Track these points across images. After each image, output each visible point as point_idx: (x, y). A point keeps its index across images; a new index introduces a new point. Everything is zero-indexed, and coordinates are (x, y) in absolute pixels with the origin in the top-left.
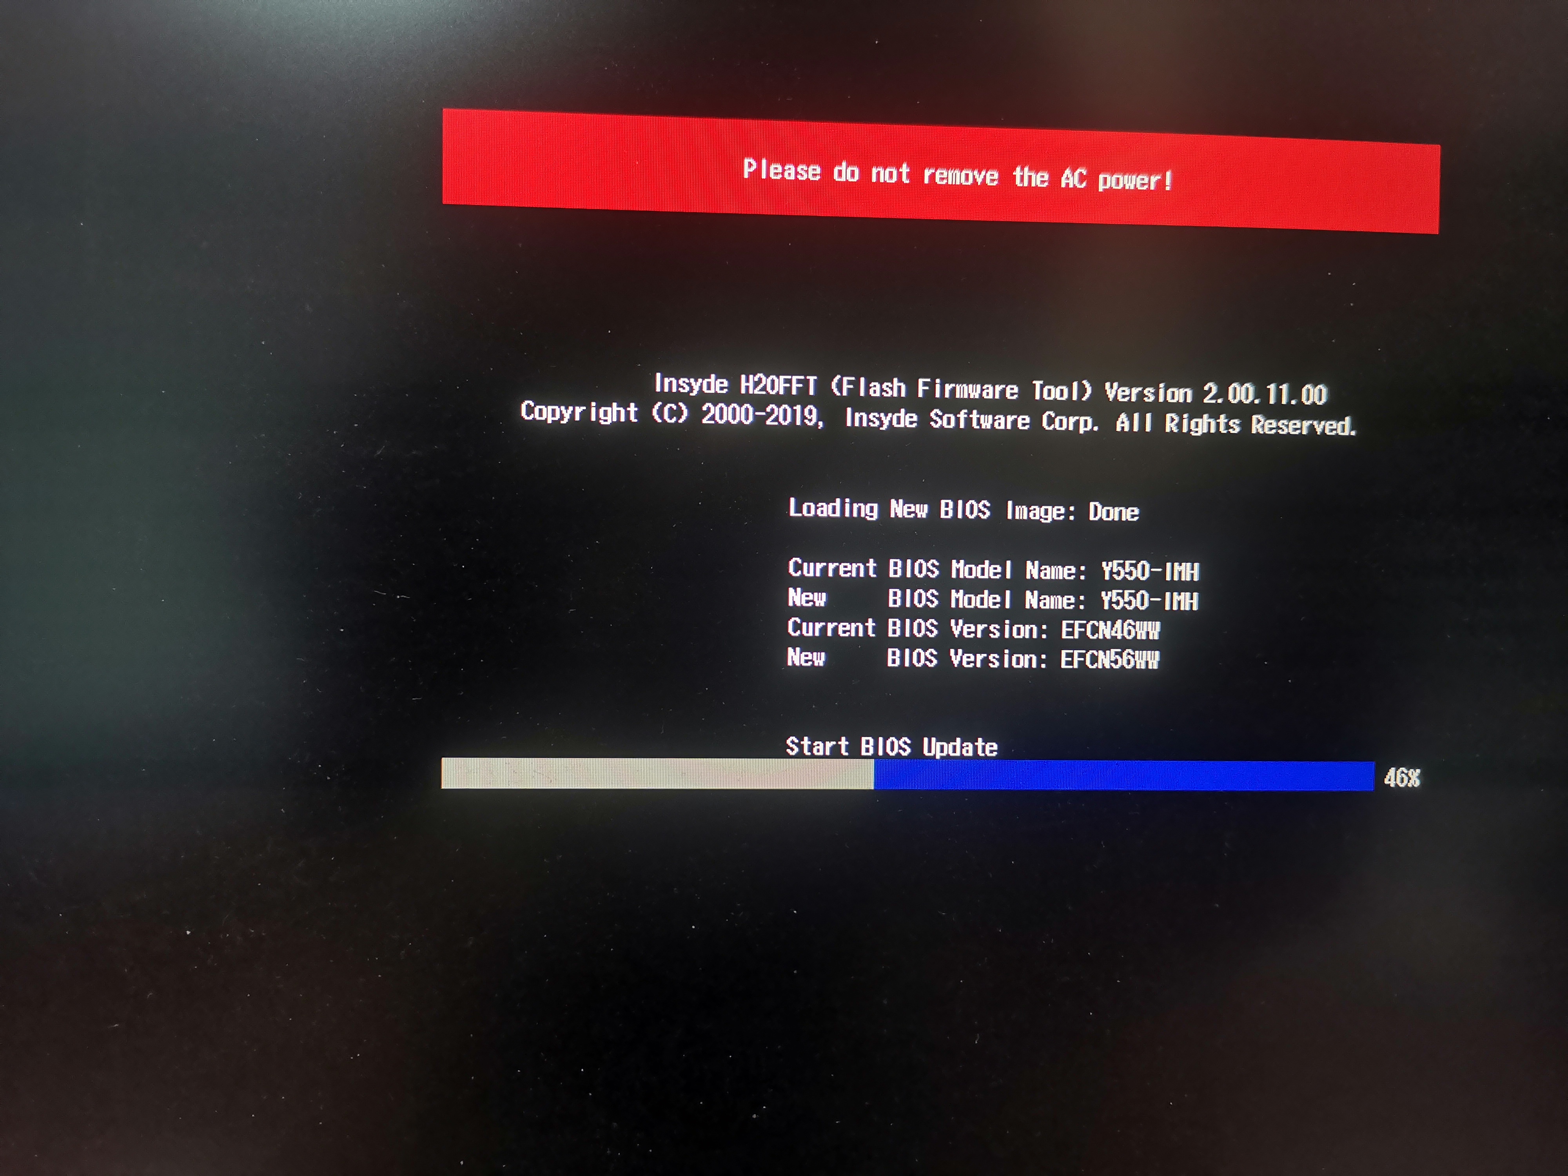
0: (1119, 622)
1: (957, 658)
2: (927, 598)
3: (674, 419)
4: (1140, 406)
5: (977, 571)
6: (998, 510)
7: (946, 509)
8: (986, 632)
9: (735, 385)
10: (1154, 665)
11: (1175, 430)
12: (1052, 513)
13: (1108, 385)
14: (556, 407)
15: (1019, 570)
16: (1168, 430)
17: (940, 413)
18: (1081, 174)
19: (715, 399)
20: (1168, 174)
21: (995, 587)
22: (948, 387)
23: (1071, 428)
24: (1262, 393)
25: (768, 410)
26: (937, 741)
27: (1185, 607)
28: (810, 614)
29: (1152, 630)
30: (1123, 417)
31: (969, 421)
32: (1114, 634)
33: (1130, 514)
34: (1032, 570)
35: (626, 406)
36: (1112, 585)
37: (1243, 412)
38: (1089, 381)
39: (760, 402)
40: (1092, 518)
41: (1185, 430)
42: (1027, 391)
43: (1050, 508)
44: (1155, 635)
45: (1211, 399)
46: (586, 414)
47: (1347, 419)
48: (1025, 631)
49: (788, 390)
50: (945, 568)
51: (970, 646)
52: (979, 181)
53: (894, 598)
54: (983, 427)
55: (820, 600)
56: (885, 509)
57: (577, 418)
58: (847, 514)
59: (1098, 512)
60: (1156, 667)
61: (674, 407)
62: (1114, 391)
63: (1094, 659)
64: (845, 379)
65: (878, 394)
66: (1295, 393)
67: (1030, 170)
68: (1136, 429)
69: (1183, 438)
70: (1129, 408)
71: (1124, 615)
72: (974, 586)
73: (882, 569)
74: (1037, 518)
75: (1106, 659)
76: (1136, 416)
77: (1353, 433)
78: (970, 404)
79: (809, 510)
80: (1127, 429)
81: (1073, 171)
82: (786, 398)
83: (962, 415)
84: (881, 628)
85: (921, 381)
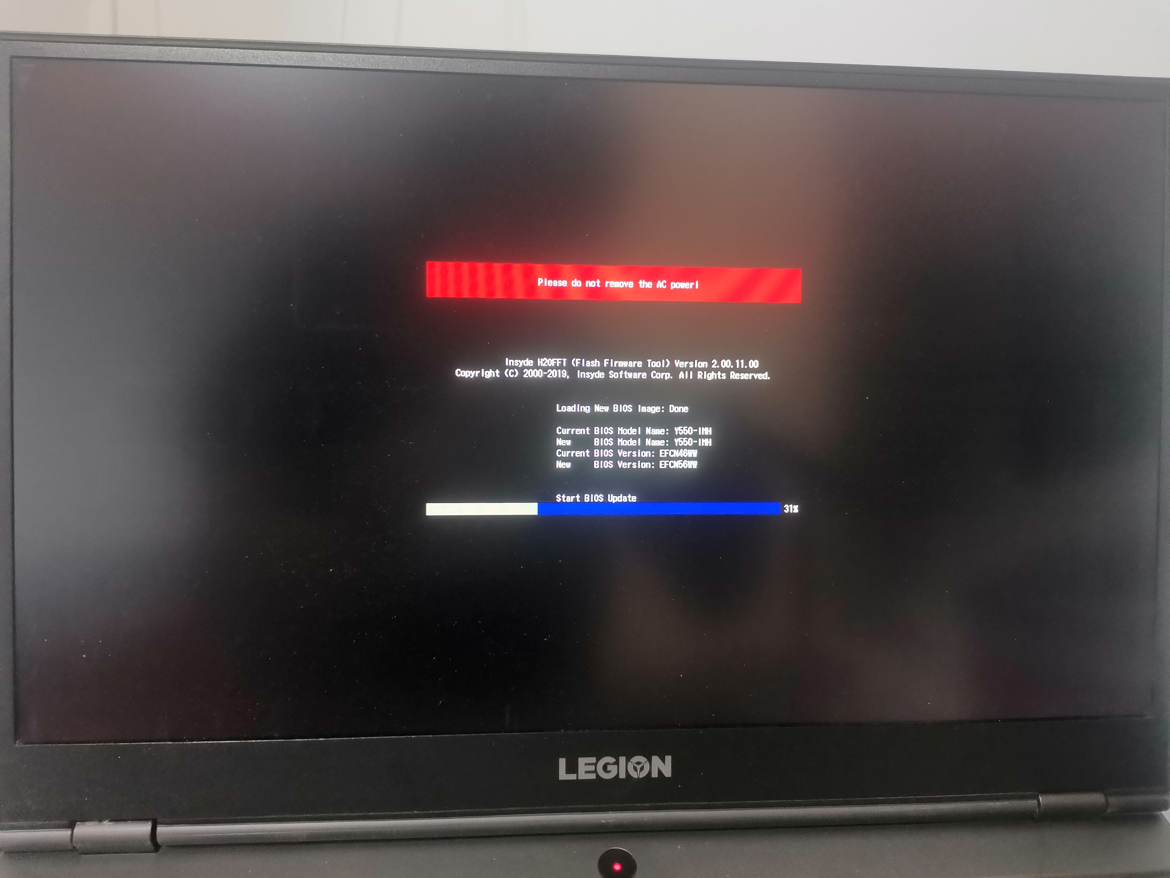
0: (682, 450)
1: (621, 464)
2: (609, 442)
3: (513, 375)
4: (688, 369)
5: (627, 432)
6: (635, 408)
7: (616, 408)
8: (631, 454)
9: (536, 362)
10: (695, 467)
11: (702, 378)
12: (655, 410)
13: (676, 361)
14: (469, 371)
15: (643, 431)
16: (698, 378)
17: (613, 372)
18: (664, 283)
19: (528, 368)
20: (697, 282)
21: (635, 437)
22: (616, 362)
23: (662, 378)
24: (734, 364)
25: (548, 371)
26: (614, 495)
27: (706, 445)
28: (565, 448)
29: (694, 453)
30: (682, 373)
31: (623, 375)
32: (680, 455)
33: (685, 409)
34: (648, 431)
35: (495, 371)
36: (679, 436)
37: (727, 371)
38: (669, 360)
39: (545, 369)
40: (670, 411)
41: (705, 378)
42: (645, 364)
43: (654, 407)
44: (695, 455)
45: (715, 366)
46: (480, 374)
47: (767, 373)
48: (646, 454)
49: (556, 364)
50: (615, 430)
51: (626, 460)
52: (626, 286)
53: (596, 442)
54: (629, 378)
55: (569, 443)
56: (593, 408)
57: (477, 376)
58: (578, 411)
59: (674, 409)
60: (696, 467)
61: (513, 371)
62: (678, 364)
63: (672, 464)
64: (577, 360)
65: (589, 366)
66: (746, 363)
67: (645, 281)
68: (687, 377)
69: (705, 381)
70: (684, 370)
71: (683, 447)
72: (627, 437)
73: (592, 431)
74: (650, 411)
75: (677, 465)
76: (687, 372)
77: (769, 378)
78: (624, 369)
79: (564, 409)
80: (683, 378)
81: (661, 281)
82: (555, 367)
83: (621, 373)
84: (592, 453)
85: (605, 360)
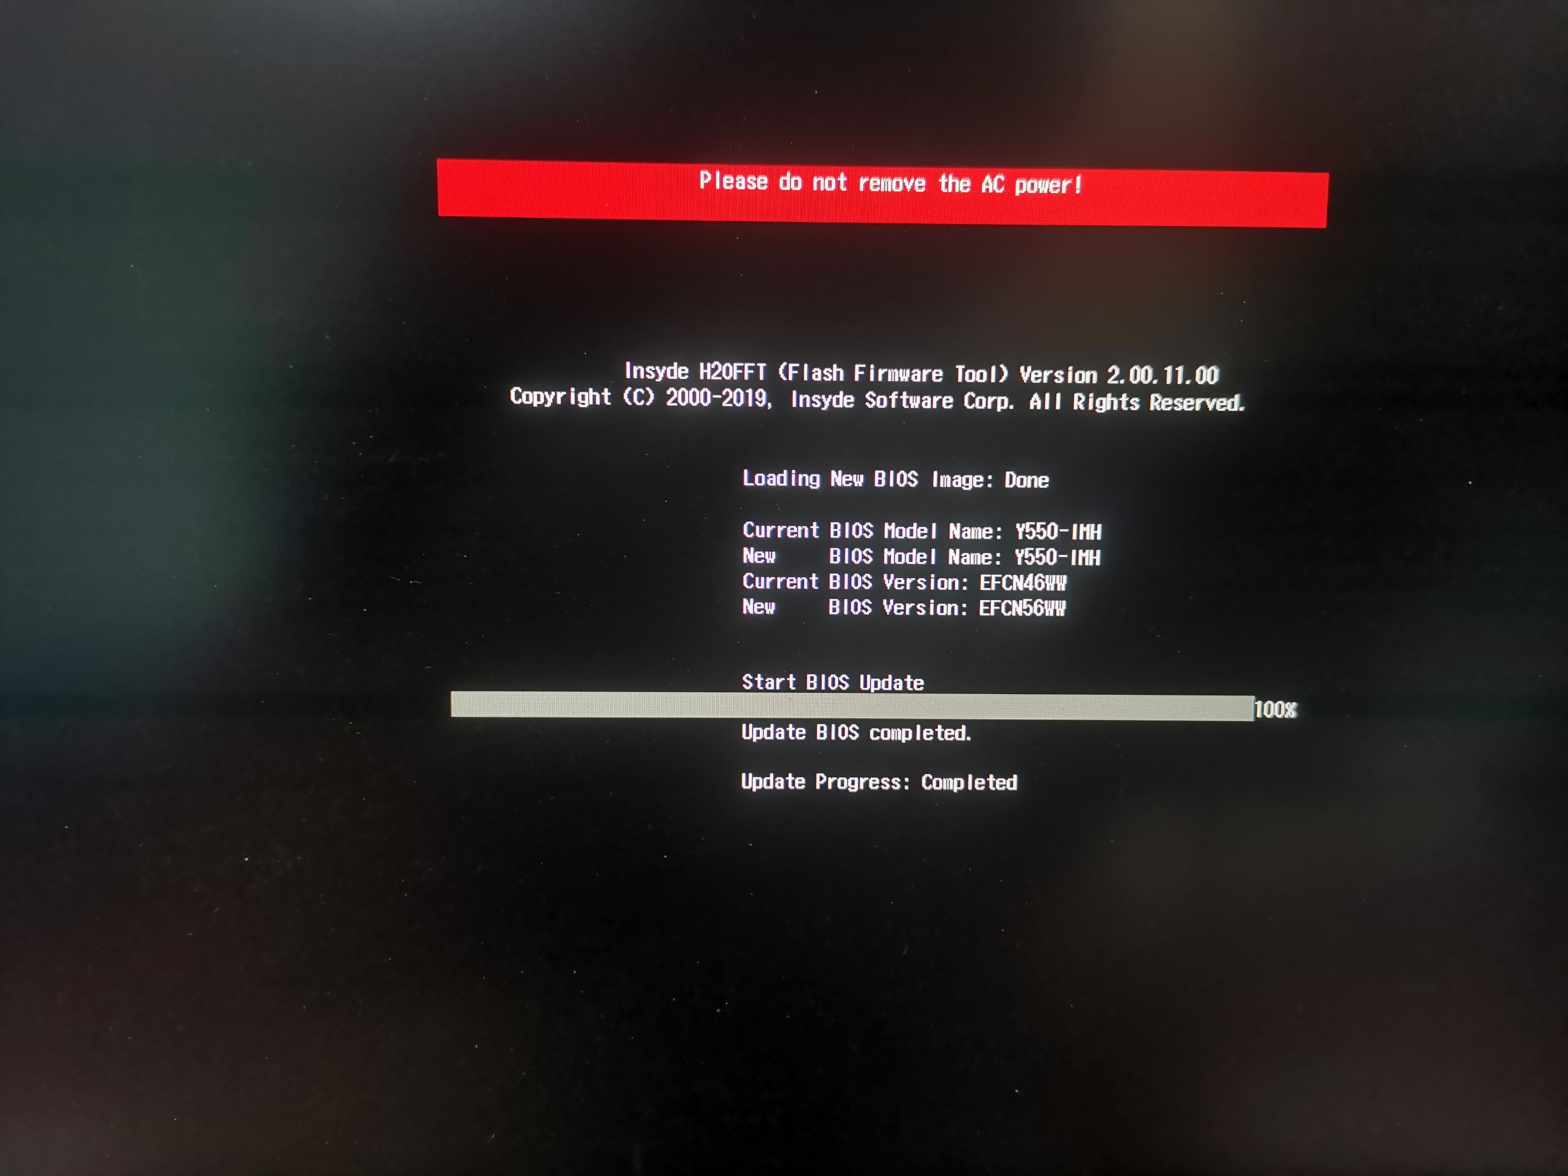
0: (1031, 576)
1: (890, 607)
2: (863, 556)
3: (643, 402)
4: (1051, 387)
5: (906, 533)
6: (925, 479)
7: (880, 478)
8: (914, 584)
9: (695, 372)
10: (1061, 612)
11: (1082, 408)
12: (972, 482)
13: (1022, 368)
14: (541, 393)
15: (943, 531)
16: (1075, 408)
17: (874, 395)
18: (999, 180)
19: (678, 384)
20: (1078, 179)
21: (923, 545)
22: (881, 372)
23: (989, 407)
24: (1160, 374)
25: (724, 393)
26: (872, 678)
27: (1089, 563)
28: (762, 570)
29: (1060, 582)
30: (1036, 396)
31: (899, 401)
32: (1026, 586)
33: (1041, 482)
34: (955, 530)
35: (601, 391)
36: (1025, 543)
37: (1143, 392)
38: (1005, 365)
39: (717, 386)
40: (1007, 485)
41: (1091, 408)
42: (951, 374)
43: (970, 477)
44: (1062, 587)
45: (1115, 380)
46: (566, 399)
47: (1237, 397)
48: (948, 584)
49: (741, 376)
50: (878, 530)
51: (901, 596)
52: (909, 187)
53: (834, 556)
54: (912, 407)
55: (771, 558)
56: (826, 479)
57: (559, 402)
58: (793, 484)
59: (1014, 480)
60: (1062, 614)
61: (643, 392)
62: (1028, 374)
63: (1009, 608)
64: (791, 366)
65: (819, 379)
66: (1190, 374)
67: (954, 176)
68: (1047, 407)
69: (1089, 415)
70: (1041, 389)
71: (1036, 569)
72: (904, 546)
73: (824, 530)
74: (959, 485)
75: (1018, 608)
76: (1047, 395)
77: (1242, 409)
78: (900, 387)
79: (761, 480)
80: (1039, 407)
81: (993, 178)
82: (739, 383)
83: (894, 396)
84: (823, 581)
85: (857, 367)
